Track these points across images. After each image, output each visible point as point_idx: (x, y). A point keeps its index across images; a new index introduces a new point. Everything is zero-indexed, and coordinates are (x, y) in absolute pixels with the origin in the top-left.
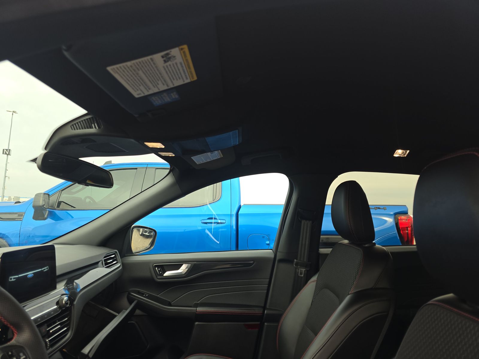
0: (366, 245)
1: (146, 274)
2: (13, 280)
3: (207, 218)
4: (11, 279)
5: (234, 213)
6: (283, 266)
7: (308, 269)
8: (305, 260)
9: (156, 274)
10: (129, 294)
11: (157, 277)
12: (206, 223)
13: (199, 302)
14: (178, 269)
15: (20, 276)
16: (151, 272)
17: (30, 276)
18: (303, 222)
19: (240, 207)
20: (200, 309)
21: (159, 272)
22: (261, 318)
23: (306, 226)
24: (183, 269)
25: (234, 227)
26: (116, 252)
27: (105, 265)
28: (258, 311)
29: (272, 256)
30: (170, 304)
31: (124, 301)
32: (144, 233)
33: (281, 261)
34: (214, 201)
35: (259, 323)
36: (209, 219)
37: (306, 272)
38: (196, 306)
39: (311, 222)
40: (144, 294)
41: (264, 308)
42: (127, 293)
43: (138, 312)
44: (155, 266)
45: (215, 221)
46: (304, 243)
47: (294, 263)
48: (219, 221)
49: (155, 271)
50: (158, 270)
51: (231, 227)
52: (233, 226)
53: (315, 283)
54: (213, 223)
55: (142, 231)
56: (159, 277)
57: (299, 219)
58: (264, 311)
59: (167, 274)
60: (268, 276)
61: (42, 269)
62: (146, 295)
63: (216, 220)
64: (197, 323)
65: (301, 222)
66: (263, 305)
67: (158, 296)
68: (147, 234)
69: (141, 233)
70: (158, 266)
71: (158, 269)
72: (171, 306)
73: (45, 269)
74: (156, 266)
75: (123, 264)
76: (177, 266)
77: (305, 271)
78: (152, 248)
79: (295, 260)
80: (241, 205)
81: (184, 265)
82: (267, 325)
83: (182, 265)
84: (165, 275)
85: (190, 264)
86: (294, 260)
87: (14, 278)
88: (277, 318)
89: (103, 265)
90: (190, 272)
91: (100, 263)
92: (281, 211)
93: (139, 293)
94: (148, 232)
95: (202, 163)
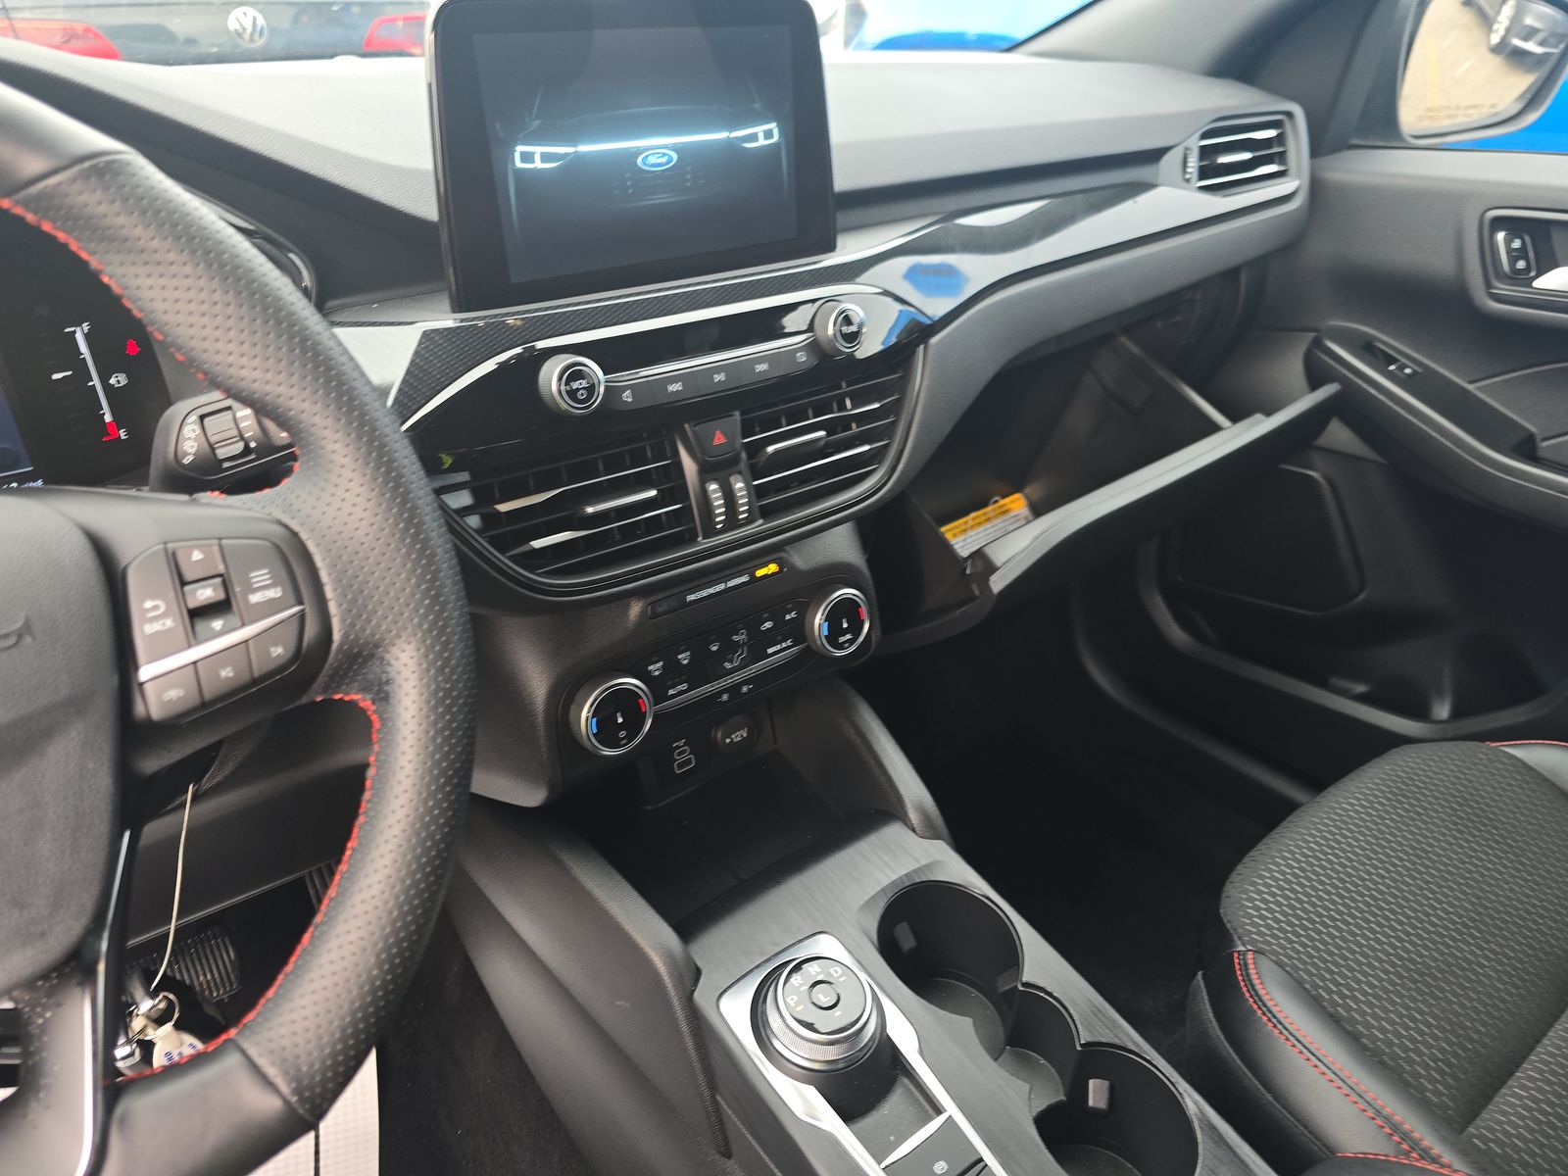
2: (538, 164)
4: (527, 157)
9: (1490, 269)
10: (1317, 343)
11: (1489, 285)
15: (584, 148)
16: (1459, 251)
17: (652, 160)
21: (1513, 260)
26: (1289, 115)
27: (1202, 177)
30: (1527, 450)
40: (1392, 360)
42: (1312, 335)
43: (1338, 435)
44: (1496, 220)
50: (1509, 251)
55: (1508, 30)
56: (1503, 289)
59: (1558, 279)
61: (734, 134)
62: (1402, 367)
67: (1471, 387)
68: (1531, 46)
69: (1495, 39)
70: (1513, 226)
71: (1508, 241)
72: (1533, 458)
73: (754, 137)
74: (1499, 223)
75: (1317, 188)
78: (1532, 117)
84: (1539, 283)
87: (545, 158)
89: (1185, 172)
91: (1171, 160)
93: (1368, 349)
94: (1540, 36)
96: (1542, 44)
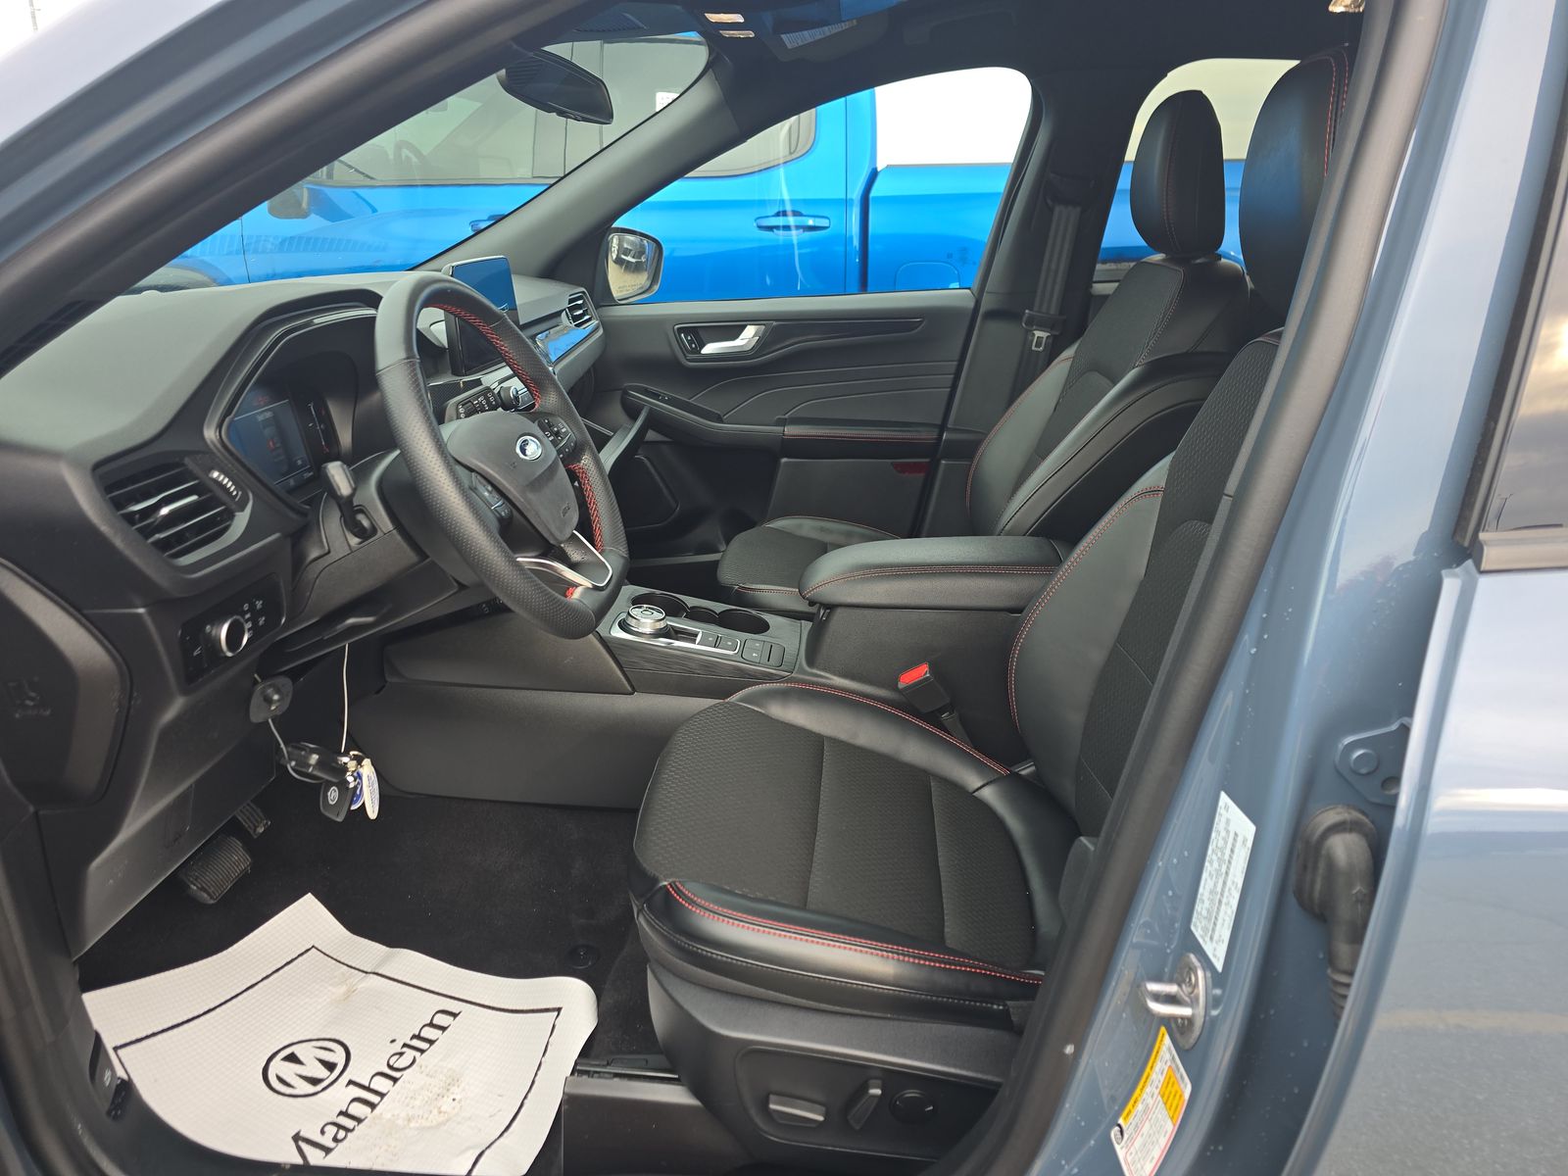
0: (1198, 261)
1: (658, 347)
3: (773, 214)
5: (856, 194)
6: (996, 328)
7: (1057, 333)
8: (1052, 312)
9: (684, 350)
10: (625, 393)
11: (686, 357)
12: (770, 228)
13: (787, 416)
14: (735, 337)
16: (670, 345)
18: (1058, 209)
19: (874, 175)
20: (791, 430)
21: (691, 347)
22: (933, 451)
23: (1065, 218)
24: (749, 335)
25: (856, 242)
26: (583, 292)
27: (574, 321)
28: (927, 435)
29: (971, 304)
30: (719, 419)
31: (616, 412)
32: (623, 256)
33: (991, 315)
34: (794, 156)
35: (927, 460)
36: (778, 214)
37: (1050, 341)
38: (783, 423)
39: (1078, 209)
40: (660, 396)
41: (942, 428)
42: (621, 390)
43: (651, 435)
44: (678, 329)
45: (801, 221)
46: (1053, 267)
47: (1024, 319)
48: (811, 222)
49: (680, 342)
50: (688, 341)
51: (847, 240)
52: (851, 238)
53: (1068, 363)
54: (793, 228)
56: (690, 356)
57: (1049, 202)
58: (941, 435)
59: (710, 349)
60: (956, 355)
62: (664, 398)
63: (799, 218)
64: (784, 460)
65: (1051, 210)
66: (938, 422)
67: (691, 400)
68: (629, 259)
70: (686, 331)
71: (686, 337)
72: (722, 422)
74: (681, 330)
75: (604, 324)
76: (732, 329)
77: (1047, 337)
78: (656, 288)
79: (1027, 311)
80: (876, 169)
81: (748, 327)
82: (946, 465)
83: (744, 327)
84: (705, 351)
85: (763, 327)
86: (1024, 313)
88: (968, 450)
90: (763, 344)
91: (562, 314)
92: (1000, 185)
93: (646, 392)
94: (632, 253)
95: (801, 44)
96: (633, 257)
